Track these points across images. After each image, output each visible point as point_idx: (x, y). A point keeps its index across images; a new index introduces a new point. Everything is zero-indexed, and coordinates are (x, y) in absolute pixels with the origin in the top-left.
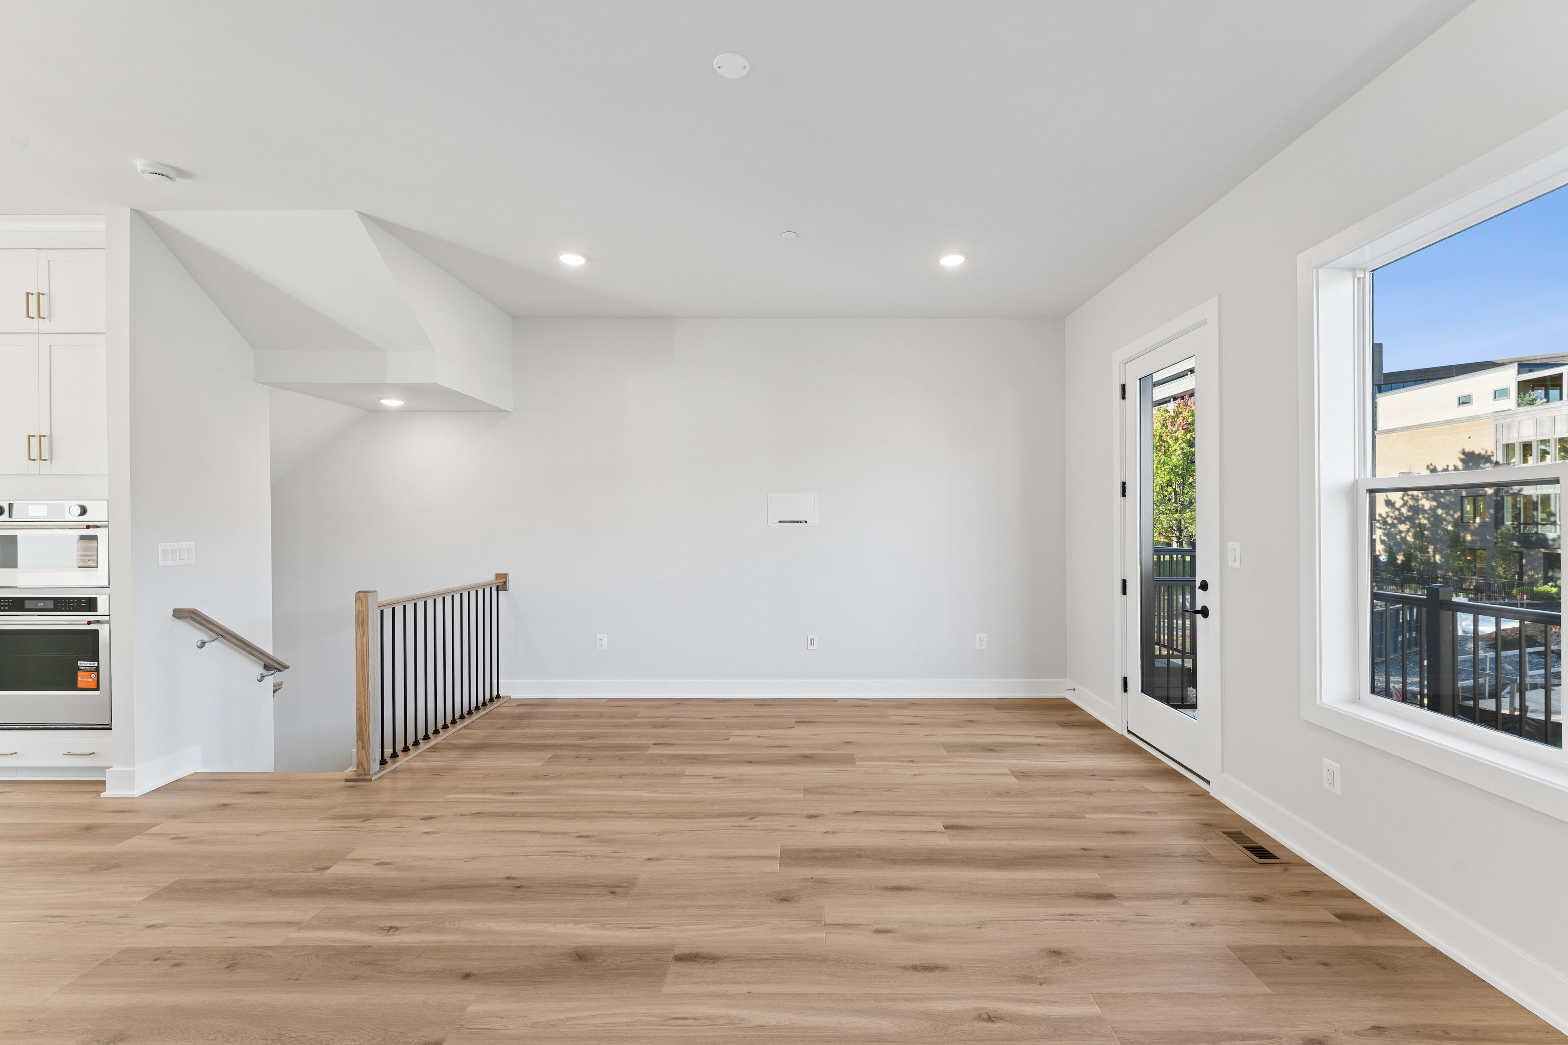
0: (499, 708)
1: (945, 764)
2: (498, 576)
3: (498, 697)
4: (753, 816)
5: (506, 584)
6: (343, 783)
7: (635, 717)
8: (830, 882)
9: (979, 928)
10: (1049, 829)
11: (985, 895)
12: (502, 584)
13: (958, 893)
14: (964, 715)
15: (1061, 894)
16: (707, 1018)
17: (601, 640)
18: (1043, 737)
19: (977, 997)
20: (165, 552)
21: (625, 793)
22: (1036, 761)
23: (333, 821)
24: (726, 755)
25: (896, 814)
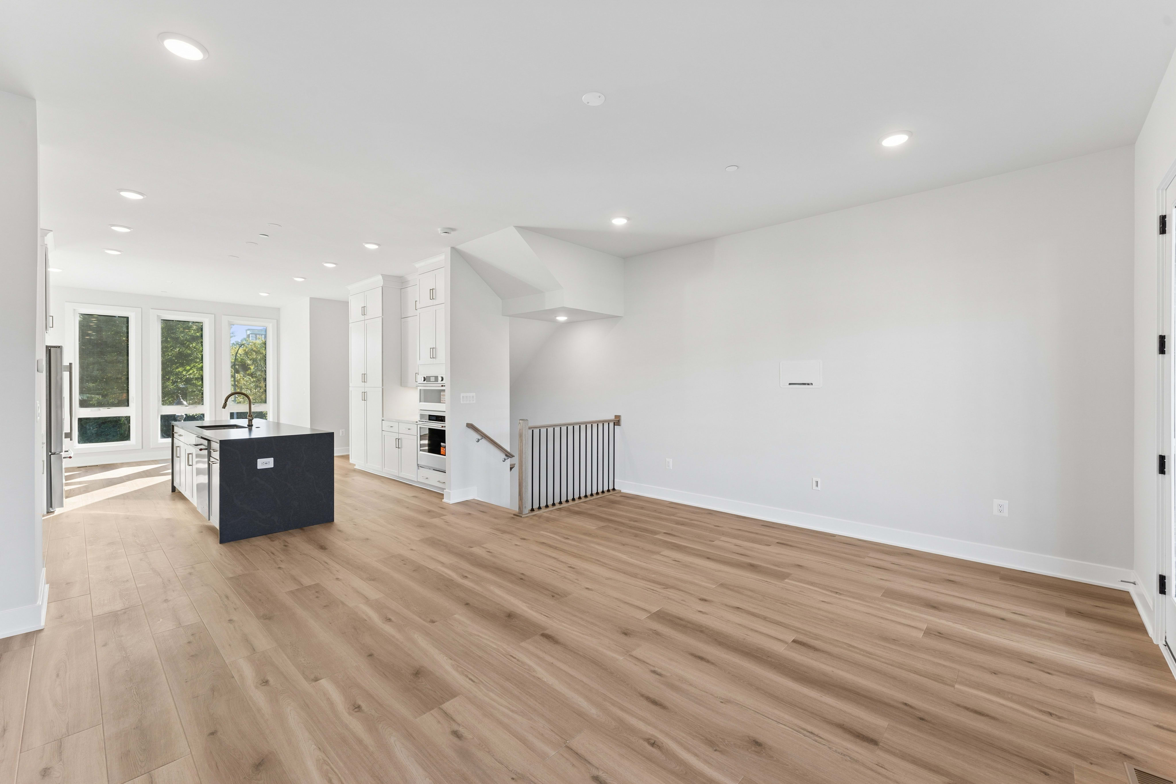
0: (610, 496)
1: (868, 604)
2: (616, 416)
3: (614, 489)
4: (666, 586)
5: (619, 422)
6: (512, 516)
7: (673, 515)
8: (663, 637)
9: (722, 702)
10: (894, 678)
11: (758, 689)
12: (617, 422)
13: (738, 679)
14: (949, 575)
15: (825, 718)
16: (523, 663)
17: (669, 462)
18: (1022, 615)
19: (661, 731)
20: (463, 397)
21: (617, 554)
22: (975, 630)
23: (493, 530)
24: (699, 550)
25: (766, 619)
